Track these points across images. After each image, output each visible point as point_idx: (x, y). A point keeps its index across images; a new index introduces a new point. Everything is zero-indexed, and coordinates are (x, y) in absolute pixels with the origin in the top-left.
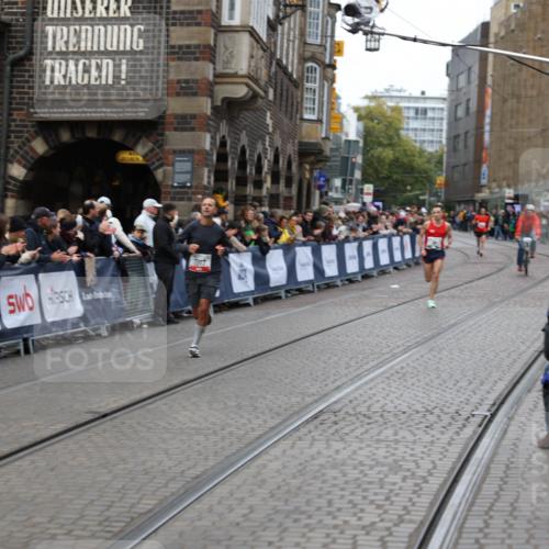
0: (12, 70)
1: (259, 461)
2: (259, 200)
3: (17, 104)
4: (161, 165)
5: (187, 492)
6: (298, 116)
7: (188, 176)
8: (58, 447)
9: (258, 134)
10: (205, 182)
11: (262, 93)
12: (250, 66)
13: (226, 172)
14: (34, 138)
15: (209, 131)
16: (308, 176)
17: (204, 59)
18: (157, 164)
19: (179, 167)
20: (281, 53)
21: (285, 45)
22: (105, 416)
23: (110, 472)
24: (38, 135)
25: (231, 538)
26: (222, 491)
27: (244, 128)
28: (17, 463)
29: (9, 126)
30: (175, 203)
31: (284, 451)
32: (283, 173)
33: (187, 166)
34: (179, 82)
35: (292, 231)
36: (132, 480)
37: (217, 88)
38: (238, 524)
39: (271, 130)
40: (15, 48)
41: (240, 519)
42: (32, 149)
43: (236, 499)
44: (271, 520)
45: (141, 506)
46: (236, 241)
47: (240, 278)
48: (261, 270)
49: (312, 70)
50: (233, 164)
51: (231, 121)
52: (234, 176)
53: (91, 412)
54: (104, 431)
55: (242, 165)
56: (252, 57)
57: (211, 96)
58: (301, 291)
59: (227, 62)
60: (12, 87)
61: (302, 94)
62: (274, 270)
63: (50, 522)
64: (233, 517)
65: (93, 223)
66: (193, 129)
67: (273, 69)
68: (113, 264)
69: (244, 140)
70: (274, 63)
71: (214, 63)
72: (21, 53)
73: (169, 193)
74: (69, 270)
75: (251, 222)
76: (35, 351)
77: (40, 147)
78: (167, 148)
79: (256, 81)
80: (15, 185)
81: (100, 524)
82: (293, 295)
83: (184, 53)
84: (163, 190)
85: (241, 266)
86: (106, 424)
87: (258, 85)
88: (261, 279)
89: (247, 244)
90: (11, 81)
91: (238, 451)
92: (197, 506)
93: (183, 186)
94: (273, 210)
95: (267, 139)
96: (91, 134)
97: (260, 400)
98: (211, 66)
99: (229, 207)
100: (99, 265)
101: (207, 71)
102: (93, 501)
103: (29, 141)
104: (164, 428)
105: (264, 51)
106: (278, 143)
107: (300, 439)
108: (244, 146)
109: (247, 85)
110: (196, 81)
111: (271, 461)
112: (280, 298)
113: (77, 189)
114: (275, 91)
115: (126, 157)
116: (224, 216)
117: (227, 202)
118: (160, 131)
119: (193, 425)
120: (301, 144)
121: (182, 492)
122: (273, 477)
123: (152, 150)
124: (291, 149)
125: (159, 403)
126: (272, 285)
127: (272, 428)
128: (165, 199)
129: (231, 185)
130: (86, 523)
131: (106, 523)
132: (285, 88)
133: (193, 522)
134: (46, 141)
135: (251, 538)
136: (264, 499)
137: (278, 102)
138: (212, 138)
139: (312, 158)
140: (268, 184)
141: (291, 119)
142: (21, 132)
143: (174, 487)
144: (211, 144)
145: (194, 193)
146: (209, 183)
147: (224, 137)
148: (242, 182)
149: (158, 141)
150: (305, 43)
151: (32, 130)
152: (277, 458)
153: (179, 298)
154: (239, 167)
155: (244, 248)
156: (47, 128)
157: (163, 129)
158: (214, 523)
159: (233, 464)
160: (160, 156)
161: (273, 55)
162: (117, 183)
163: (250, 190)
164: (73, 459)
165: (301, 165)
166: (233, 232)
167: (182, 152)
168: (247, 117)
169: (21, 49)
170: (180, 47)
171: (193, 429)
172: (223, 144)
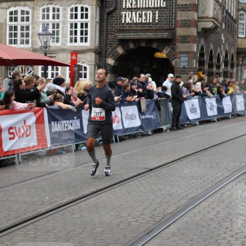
0: (107, 17)
1: (221, 191)
2: (219, 74)
3: (110, 32)
4: (174, 59)
5: (189, 205)
6: (236, 36)
7: (186, 64)
8: (131, 183)
9: (218, 44)
10: (194, 66)
11: (219, 26)
12: (214, 13)
13: (204, 61)
14: (118, 47)
15: (196, 43)
16: (241, 63)
17: (193, 10)
18: (172, 58)
19: (182, 59)
20: (228, 7)
21: (230, 4)
22: (151, 170)
23: (155, 194)
24: (119, 45)
25: (209, 225)
26: (204, 204)
27: (212, 41)
28: (113, 190)
29: (107, 41)
30: (181, 75)
31: (232, 187)
32: (230, 62)
33: (186, 59)
34: (182, 21)
35: (234, 88)
36: (164, 198)
37: (199, 23)
38: (212, 219)
39: (224, 42)
40: (108, 7)
41: (213, 217)
42: (117, 52)
43: (211, 208)
44: (227, 218)
45: (168, 210)
46: (208, 93)
47: (211, 109)
48: (220, 106)
49: (242, 15)
50: (207, 58)
51: (206, 38)
52: (207, 63)
53: (145, 168)
54: (151, 177)
55: (211, 58)
56: (215, 9)
57: (197, 27)
58: (239, 115)
59: (204, 12)
60: (108, 24)
61: (238, 26)
62: (227, 105)
63: (128, 216)
64: (210, 216)
65: (144, 84)
66: (188, 42)
67: (224, 15)
68: (154, 103)
69: (212, 47)
70: (225, 11)
71: (198, 12)
72: (111, 9)
73: (178, 71)
74: (134, 105)
75: (216, 84)
76: (120, 141)
77: (120, 51)
78: (177, 50)
79: (217, 20)
80: (109, 68)
81: (150, 218)
82: (235, 117)
83: (184, 8)
84: (175, 70)
85: (211, 104)
86: (152, 173)
87: (218, 22)
88: (220, 110)
89: (213, 94)
90: (107, 22)
91: (211, 187)
92: (194, 211)
93: (184, 68)
94: (226, 79)
95: (222, 46)
96: (143, 45)
97: (221, 164)
98: (196, 13)
99: (205, 77)
100: (147, 103)
101: (195, 15)
102: (147, 207)
103: (115, 48)
104: (178, 176)
105: (221, 6)
106: (227, 48)
107: (240, 182)
108: (211, 50)
109: (213, 22)
110: (190, 21)
111: (226, 191)
112: (229, 118)
113: (137, 69)
114: (225, 24)
115: (158, 55)
116: (203, 81)
117: (204, 75)
118: (174, 43)
119: (191, 175)
120: (237, 48)
121: (187, 204)
122: (228, 199)
123: (170, 52)
124: (233, 51)
125: (175, 164)
126: (225, 112)
127: (227, 177)
128: (176, 73)
129: (206, 67)
130: (144, 217)
131: (153, 217)
132: (230, 23)
133: (191, 218)
134: (123, 48)
135: (218, 226)
136: (224, 208)
137: (227, 29)
138: (197, 46)
139: (243, 55)
140: (223, 67)
141: (233, 37)
142: (112, 44)
143: (183, 202)
144: (197, 48)
145: (190, 71)
146: (196, 66)
147: (202, 46)
148: (211, 66)
149: (173, 48)
150: (239, 3)
151: (117, 43)
152: (229, 190)
153: (183, 118)
154: (210, 59)
155: (212, 96)
156: (123, 42)
157: (175, 42)
158: (201, 219)
159: (209, 192)
160: (174, 54)
161: (224, 8)
162: (154, 67)
163: (214, 69)
164: (138, 189)
165: (237, 58)
166: (207, 88)
167: (184, 53)
168: (212, 36)
169: (111, 7)
170: (182, 5)
171: (191, 176)
172: (202, 49)
